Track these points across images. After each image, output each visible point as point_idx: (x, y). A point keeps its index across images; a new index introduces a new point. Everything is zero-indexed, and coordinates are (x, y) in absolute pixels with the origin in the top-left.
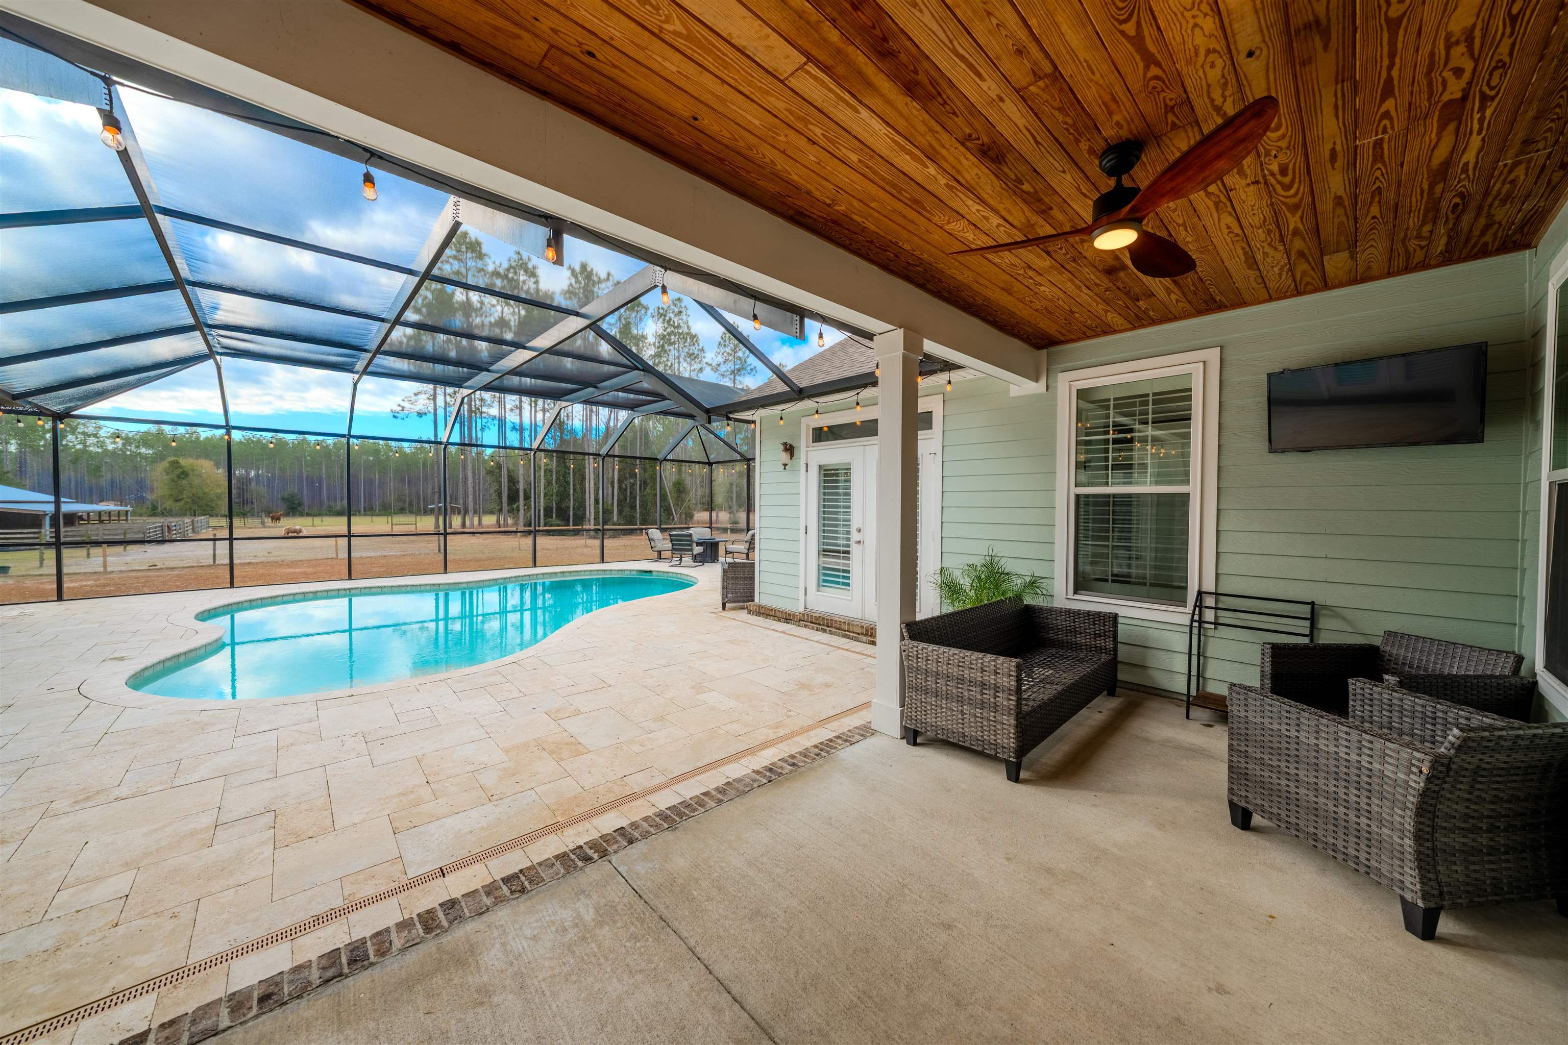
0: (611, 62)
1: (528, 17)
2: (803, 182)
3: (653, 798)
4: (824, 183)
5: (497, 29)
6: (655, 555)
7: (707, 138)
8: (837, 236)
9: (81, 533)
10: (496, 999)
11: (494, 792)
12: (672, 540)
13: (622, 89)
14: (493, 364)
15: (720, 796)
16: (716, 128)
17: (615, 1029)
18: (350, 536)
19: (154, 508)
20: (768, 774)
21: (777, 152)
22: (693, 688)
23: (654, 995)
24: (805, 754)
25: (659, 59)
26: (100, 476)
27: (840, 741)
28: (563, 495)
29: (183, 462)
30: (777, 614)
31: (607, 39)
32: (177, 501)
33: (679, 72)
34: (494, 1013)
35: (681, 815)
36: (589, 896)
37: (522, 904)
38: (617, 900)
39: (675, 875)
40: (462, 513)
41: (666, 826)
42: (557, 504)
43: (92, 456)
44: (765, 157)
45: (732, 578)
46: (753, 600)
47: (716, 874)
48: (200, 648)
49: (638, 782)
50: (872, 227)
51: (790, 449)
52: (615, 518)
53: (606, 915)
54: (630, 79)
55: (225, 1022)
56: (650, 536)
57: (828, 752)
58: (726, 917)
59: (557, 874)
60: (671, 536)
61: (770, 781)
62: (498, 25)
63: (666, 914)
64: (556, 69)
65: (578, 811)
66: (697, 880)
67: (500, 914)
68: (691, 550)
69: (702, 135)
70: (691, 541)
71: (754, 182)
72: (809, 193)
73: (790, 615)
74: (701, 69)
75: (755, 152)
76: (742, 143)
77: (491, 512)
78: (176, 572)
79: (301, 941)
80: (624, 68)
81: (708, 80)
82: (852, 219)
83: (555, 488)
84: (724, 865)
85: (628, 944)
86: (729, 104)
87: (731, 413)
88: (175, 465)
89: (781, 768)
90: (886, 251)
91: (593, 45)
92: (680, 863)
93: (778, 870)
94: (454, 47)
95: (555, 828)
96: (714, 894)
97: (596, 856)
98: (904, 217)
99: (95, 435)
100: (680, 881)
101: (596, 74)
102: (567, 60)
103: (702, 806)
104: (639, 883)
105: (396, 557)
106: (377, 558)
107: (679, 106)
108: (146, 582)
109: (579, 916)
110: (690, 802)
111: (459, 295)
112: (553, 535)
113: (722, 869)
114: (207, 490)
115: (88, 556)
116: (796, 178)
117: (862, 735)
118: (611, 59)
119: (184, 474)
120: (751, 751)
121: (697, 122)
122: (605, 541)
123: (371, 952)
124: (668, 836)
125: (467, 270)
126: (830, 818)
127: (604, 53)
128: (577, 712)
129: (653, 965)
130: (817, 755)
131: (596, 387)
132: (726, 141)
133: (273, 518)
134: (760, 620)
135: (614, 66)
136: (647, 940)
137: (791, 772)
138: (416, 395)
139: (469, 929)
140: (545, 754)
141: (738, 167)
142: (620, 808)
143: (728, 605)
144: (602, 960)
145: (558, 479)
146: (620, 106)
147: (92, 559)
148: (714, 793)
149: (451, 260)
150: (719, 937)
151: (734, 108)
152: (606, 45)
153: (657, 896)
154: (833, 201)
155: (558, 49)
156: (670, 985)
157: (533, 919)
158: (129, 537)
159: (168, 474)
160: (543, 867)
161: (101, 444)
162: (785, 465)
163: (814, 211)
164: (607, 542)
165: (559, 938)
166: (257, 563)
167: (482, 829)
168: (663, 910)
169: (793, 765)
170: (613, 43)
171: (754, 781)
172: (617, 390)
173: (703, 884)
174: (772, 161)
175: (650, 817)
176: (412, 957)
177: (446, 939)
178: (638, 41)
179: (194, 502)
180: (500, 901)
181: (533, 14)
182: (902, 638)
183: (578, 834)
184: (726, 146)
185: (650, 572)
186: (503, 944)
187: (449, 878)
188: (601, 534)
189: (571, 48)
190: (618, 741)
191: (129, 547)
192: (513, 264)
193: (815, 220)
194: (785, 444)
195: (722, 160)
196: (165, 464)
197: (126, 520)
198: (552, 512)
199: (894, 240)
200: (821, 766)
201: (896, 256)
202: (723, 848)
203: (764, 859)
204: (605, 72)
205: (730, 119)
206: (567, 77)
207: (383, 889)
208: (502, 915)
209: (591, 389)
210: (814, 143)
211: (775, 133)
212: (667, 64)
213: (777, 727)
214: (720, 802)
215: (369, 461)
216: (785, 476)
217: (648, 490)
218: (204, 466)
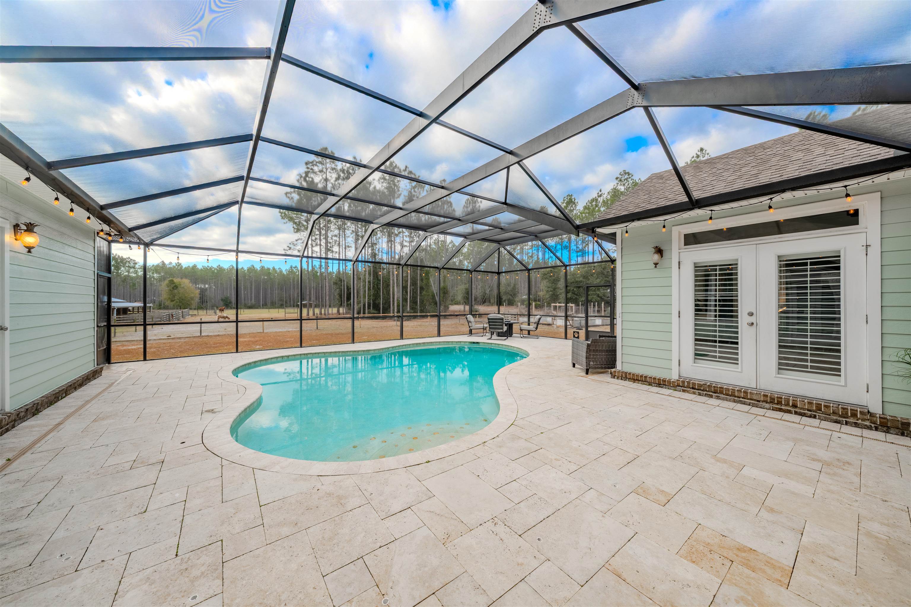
9: (130, 318)
12: (489, 322)
19: (160, 305)
26: (135, 289)
28: (376, 296)
29: (176, 280)
32: (172, 301)
40: (320, 307)
42: (373, 301)
43: (132, 278)
45: (594, 350)
46: (615, 368)
51: (659, 252)
52: (409, 309)
56: (469, 320)
60: (489, 319)
70: (502, 322)
73: (664, 381)
77: (334, 306)
78: (182, 340)
88: (172, 282)
99: (134, 268)
108: (170, 346)
114: (186, 295)
115: (136, 331)
119: (176, 287)
122: (404, 322)
125: (327, 169)
131: (460, 220)
133: (220, 310)
138: (296, 240)
143: (591, 371)
145: (374, 287)
147: (138, 332)
149: (318, 164)
159: (168, 287)
161: (135, 272)
162: (654, 264)
164: (405, 323)
166: (223, 335)
179: (180, 302)
185: (478, 343)
188: (401, 318)
194: (657, 248)
196: (167, 282)
197: (150, 311)
209: (455, 222)
215: (265, 279)
216: (656, 272)
217: (424, 292)
218: (186, 282)
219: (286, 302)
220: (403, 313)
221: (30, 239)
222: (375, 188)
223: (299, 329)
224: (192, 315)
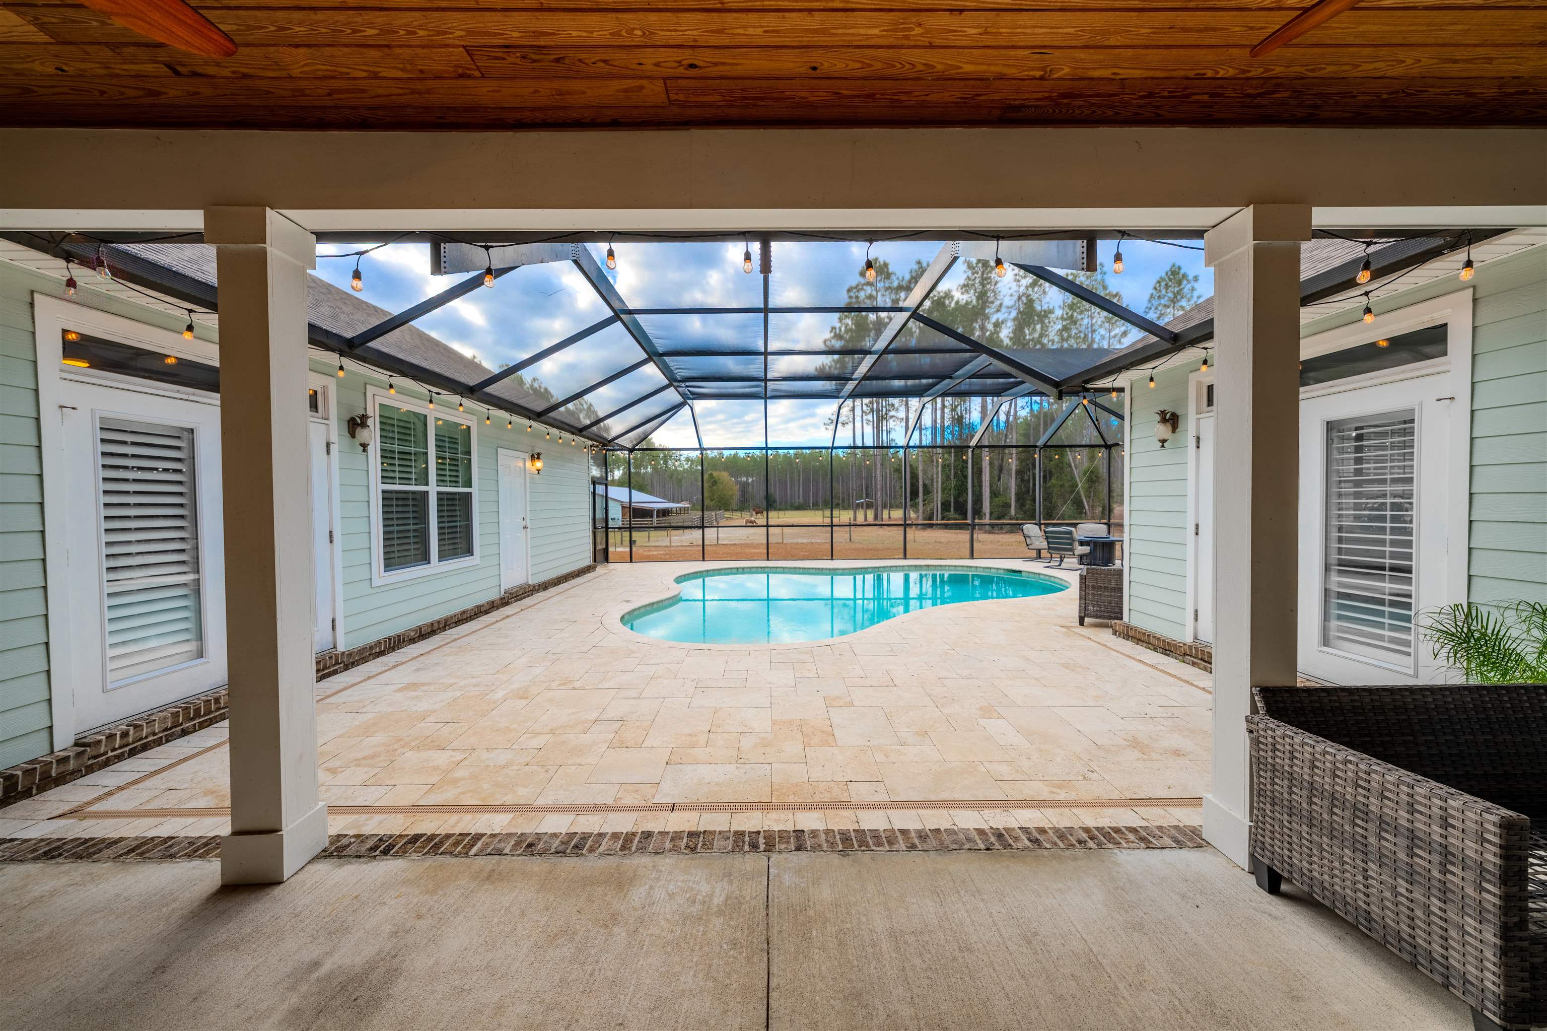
0: (710, 62)
1: (635, 66)
2: (984, 68)
3: (861, 814)
4: (1012, 53)
5: (626, 91)
6: (1034, 554)
7: (840, 82)
8: (1086, 112)
10: (616, 930)
11: (744, 756)
12: (1047, 538)
13: (736, 82)
14: (853, 373)
15: (916, 841)
16: (840, 65)
17: (660, 1018)
18: (768, 526)
20: (993, 839)
21: (923, 50)
22: (981, 709)
23: (707, 1011)
24: (1061, 834)
25: (741, 31)
27: (1131, 837)
28: (962, 489)
29: (715, 474)
30: (1152, 640)
31: (692, 43)
33: (765, 32)
34: (607, 940)
35: (862, 843)
36: (731, 882)
37: (685, 861)
38: (748, 898)
39: (811, 904)
40: (866, 507)
41: (840, 848)
42: (955, 498)
44: (914, 66)
45: (1093, 587)
46: (1122, 619)
47: (848, 926)
48: (665, 600)
49: (861, 792)
50: (1137, 73)
51: (1172, 420)
52: (1013, 512)
53: (732, 906)
54: (735, 67)
55: (507, 851)
56: (1025, 532)
57: (1100, 845)
58: (823, 979)
59: (725, 848)
60: (1045, 532)
61: (987, 849)
62: (625, 86)
63: (774, 939)
64: (681, 97)
65: (791, 799)
66: (826, 921)
67: (667, 860)
68: (1072, 550)
69: (834, 81)
70: (1071, 539)
71: (923, 101)
72: (1001, 77)
73: (1170, 644)
74: (781, 14)
75: (899, 66)
76: (878, 65)
77: (898, 507)
79: (580, 817)
80: (723, 60)
81: (794, 20)
82: (1092, 79)
83: (953, 483)
84: (864, 919)
85: (725, 946)
86: (834, 31)
87: (1088, 381)
88: (712, 475)
89: (1017, 839)
90: (1188, 96)
91: (687, 56)
92: (825, 894)
93: (918, 961)
94: (615, 124)
95: (766, 807)
96: (831, 945)
97: (762, 847)
98: (1185, 30)
100: (811, 912)
101: (709, 82)
102: (683, 83)
103: (890, 843)
104: (776, 893)
105: (820, 544)
106: (807, 544)
107: (791, 65)
109: (711, 896)
110: (882, 834)
111: (872, 317)
112: (951, 529)
113: (859, 922)
114: (726, 492)
115: (668, 535)
116: (968, 68)
117: (1177, 841)
118: (709, 60)
119: (714, 482)
120: (1005, 805)
121: (818, 71)
123: (587, 846)
124: (835, 859)
126: (1036, 934)
127: (700, 57)
128: (851, 704)
129: (728, 981)
130: (1080, 842)
131: (951, 378)
132: (860, 74)
134: (1128, 646)
135: (716, 64)
136: (741, 953)
137: (1026, 849)
139: (644, 860)
140: (800, 736)
141: (893, 94)
142: (827, 811)
143: (1087, 620)
144: (697, 948)
145: (956, 473)
146: (746, 98)
148: (913, 834)
149: (865, 287)
150: (801, 995)
151: (840, 31)
152: (696, 50)
153: (780, 915)
154: (1043, 69)
155: (670, 78)
156: (725, 1012)
157: (682, 878)
158: (686, 524)
159: (708, 482)
160: (720, 836)
161: (681, 465)
162: (1163, 442)
163: (1026, 96)
165: (685, 906)
167: (717, 784)
168: (775, 932)
169: (1036, 841)
170: (699, 43)
171: (969, 840)
172: (970, 377)
173: (829, 928)
174: (924, 64)
175: (834, 831)
176: (603, 863)
177: (627, 861)
178: (714, 27)
179: (720, 501)
180: (675, 849)
181: (635, 61)
182: (1254, 710)
183: (777, 821)
184: (864, 78)
185: (1020, 572)
186: (651, 888)
187: (675, 814)
188: (994, 528)
189: (677, 70)
190: (868, 744)
191: (686, 531)
192: (914, 275)
193: (1036, 107)
194: (1163, 413)
195: (871, 96)
196: (706, 476)
198: (950, 506)
199: (1191, 74)
200: (1075, 859)
201: (1212, 95)
202: (877, 901)
203: (911, 939)
204: (714, 74)
205: (848, 47)
206: (693, 98)
207: (636, 803)
208: (667, 862)
209: (947, 381)
210: (961, 11)
211: (904, 30)
212: (751, 31)
213: (1060, 787)
214: (913, 847)
216: (1164, 456)
217: (1053, 481)
218: (724, 476)
219: (843, 500)
220: (974, 519)
221: (539, 464)
222: (957, 302)
223: (830, 540)
224: (727, 519)
